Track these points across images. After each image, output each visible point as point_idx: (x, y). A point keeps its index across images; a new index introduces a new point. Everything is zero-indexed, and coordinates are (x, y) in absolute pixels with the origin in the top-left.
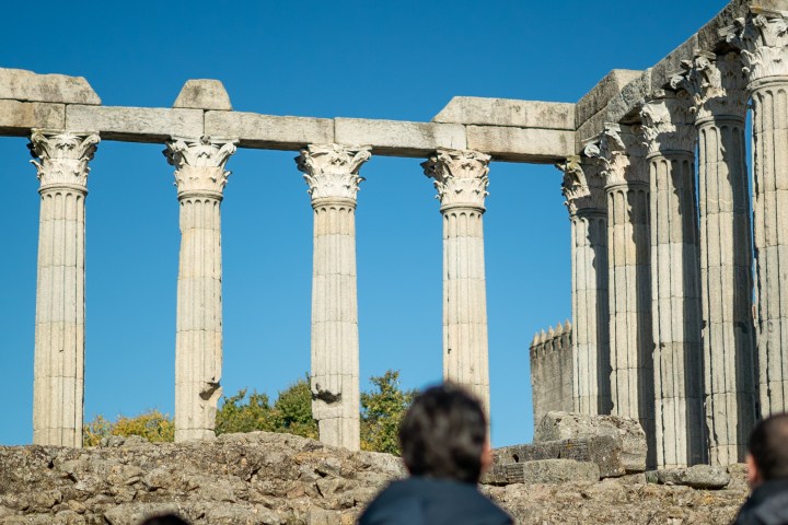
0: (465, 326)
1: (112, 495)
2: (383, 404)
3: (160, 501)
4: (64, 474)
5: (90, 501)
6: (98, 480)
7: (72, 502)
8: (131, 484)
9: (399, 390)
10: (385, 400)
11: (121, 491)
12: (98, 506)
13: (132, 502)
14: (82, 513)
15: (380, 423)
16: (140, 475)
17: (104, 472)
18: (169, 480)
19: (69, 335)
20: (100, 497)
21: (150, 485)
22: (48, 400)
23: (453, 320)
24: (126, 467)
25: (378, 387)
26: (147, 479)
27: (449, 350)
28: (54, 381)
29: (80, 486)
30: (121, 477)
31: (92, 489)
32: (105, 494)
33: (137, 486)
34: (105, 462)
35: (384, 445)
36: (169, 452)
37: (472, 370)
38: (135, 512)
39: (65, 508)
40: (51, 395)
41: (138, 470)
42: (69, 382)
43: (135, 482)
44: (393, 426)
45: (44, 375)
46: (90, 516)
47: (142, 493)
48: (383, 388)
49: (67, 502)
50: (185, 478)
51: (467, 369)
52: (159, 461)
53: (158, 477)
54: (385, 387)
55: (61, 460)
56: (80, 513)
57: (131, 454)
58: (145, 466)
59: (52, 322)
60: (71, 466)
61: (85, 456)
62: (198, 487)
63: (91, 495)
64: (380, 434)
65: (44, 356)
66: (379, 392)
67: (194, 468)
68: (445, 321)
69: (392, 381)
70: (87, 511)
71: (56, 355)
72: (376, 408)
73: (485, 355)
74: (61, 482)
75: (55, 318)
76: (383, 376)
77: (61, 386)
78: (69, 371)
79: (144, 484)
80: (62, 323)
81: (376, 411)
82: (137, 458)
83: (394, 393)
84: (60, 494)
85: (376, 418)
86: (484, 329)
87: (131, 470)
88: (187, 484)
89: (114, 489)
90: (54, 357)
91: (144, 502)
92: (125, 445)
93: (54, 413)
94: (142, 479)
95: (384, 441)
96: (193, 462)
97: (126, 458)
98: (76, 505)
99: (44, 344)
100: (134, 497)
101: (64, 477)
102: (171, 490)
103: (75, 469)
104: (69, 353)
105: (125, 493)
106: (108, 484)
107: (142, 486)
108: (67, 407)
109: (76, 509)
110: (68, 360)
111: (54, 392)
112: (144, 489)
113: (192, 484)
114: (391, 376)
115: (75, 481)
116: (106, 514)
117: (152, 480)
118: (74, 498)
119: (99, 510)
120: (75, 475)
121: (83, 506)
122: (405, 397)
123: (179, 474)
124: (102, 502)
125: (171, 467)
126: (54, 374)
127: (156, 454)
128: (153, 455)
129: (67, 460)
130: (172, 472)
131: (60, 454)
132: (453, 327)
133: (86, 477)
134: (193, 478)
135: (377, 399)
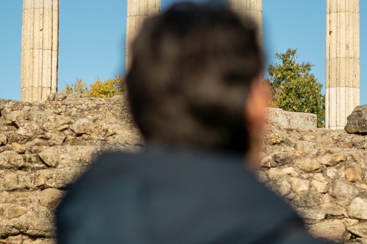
0: (343, 14)
1: (47, 139)
2: (285, 73)
3: (85, 144)
4: (9, 122)
5: (29, 143)
6: (36, 126)
7: (15, 144)
8: (62, 131)
9: (296, 63)
10: (286, 70)
11: (54, 136)
12: (35, 148)
13: (62, 145)
14: (22, 153)
15: (282, 87)
16: (70, 123)
17: (41, 121)
18: (92, 127)
19: (47, 18)
20: (37, 140)
21: (77, 131)
22: (31, 67)
23: (334, 9)
24: (58, 117)
25: (281, 61)
26: (74, 127)
27: (330, 32)
28: (36, 52)
29: (21, 131)
30: (54, 125)
31: (30, 134)
32: (42, 138)
33: (66, 132)
34: (42, 113)
35: (284, 103)
36: (95, 105)
37: (347, 47)
38: (63, 153)
39: (9, 149)
40: (33, 62)
41: (68, 119)
42: (47, 53)
43: (66, 129)
44: (291, 89)
45: (29, 48)
46: (28, 155)
47: (70, 137)
48: (284, 61)
49: (11, 144)
50: (105, 127)
51: (344, 46)
52: (86, 112)
53: (83, 125)
54: (286, 60)
55: (8, 110)
56: (20, 153)
57: (64, 106)
58: (75, 116)
59: (34, 9)
60: (13, 116)
61: (27, 108)
62: (115, 134)
63: (30, 139)
64: (282, 95)
65: (28, 34)
66: (282, 64)
67: (114, 118)
68: (328, 11)
69: (291, 56)
70: (27, 152)
71: (37, 34)
72: (279, 76)
73: (358, 36)
74: (6, 128)
75: (37, 6)
76: (285, 53)
77: (41, 56)
78: (47, 45)
79: (72, 130)
80: (41, 10)
81: (279, 78)
82: (68, 109)
83: (292, 65)
84: (5, 138)
85: (279, 83)
86: (357, 16)
87: (63, 120)
88: (107, 131)
89: (48, 135)
90: (36, 34)
91: (72, 145)
92: (67, 99)
93: (36, 76)
94: (71, 127)
95: (284, 99)
96: (113, 114)
97: (60, 110)
98: (18, 147)
99: (29, 25)
100: (64, 141)
101: (9, 124)
102: (94, 136)
103: (17, 118)
104: (47, 32)
105: (57, 138)
106: (44, 130)
107: (71, 132)
108: (45, 72)
109: (18, 149)
110: (46, 37)
111: (36, 61)
112: (72, 135)
113: (111, 131)
114: (291, 53)
115: (17, 127)
116: (40, 154)
117: (78, 127)
118: (17, 141)
119: (35, 151)
120: (17, 123)
121: (23, 147)
122: (300, 68)
123: (101, 123)
124: (38, 145)
125: (95, 116)
126: (36, 48)
127: (84, 107)
128: (81, 107)
129: (13, 110)
130: (94, 121)
131: (7, 105)
132: (334, 15)
133: (26, 125)
134: (112, 126)
135: (280, 69)
